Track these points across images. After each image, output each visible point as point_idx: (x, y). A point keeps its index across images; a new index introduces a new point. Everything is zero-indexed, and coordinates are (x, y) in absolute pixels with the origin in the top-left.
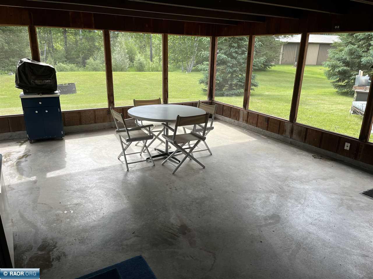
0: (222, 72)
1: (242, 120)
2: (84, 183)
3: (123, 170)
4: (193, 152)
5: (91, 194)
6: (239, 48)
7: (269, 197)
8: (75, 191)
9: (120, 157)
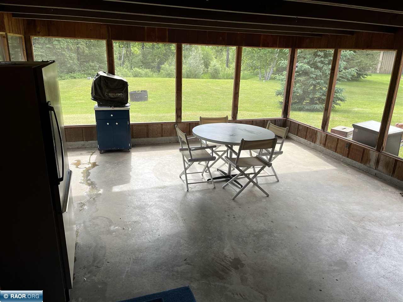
0: (303, 83)
1: (319, 143)
2: (145, 200)
3: (183, 189)
4: (258, 177)
5: (149, 213)
6: (326, 57)
7: (338, 238)
8: (135, 208)
9: (182, 175)
